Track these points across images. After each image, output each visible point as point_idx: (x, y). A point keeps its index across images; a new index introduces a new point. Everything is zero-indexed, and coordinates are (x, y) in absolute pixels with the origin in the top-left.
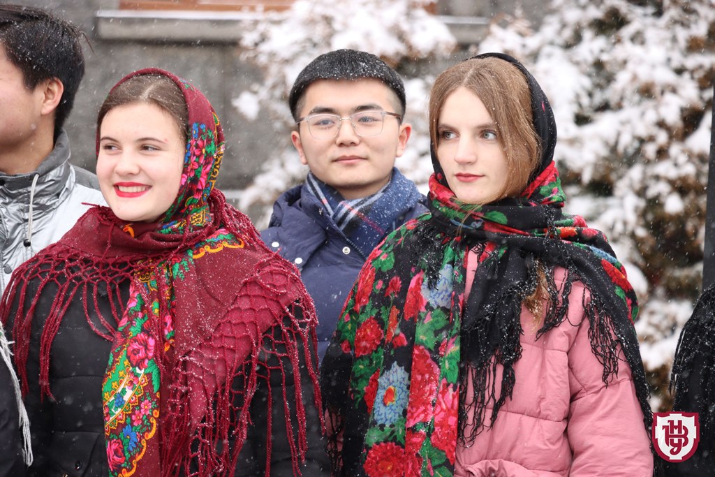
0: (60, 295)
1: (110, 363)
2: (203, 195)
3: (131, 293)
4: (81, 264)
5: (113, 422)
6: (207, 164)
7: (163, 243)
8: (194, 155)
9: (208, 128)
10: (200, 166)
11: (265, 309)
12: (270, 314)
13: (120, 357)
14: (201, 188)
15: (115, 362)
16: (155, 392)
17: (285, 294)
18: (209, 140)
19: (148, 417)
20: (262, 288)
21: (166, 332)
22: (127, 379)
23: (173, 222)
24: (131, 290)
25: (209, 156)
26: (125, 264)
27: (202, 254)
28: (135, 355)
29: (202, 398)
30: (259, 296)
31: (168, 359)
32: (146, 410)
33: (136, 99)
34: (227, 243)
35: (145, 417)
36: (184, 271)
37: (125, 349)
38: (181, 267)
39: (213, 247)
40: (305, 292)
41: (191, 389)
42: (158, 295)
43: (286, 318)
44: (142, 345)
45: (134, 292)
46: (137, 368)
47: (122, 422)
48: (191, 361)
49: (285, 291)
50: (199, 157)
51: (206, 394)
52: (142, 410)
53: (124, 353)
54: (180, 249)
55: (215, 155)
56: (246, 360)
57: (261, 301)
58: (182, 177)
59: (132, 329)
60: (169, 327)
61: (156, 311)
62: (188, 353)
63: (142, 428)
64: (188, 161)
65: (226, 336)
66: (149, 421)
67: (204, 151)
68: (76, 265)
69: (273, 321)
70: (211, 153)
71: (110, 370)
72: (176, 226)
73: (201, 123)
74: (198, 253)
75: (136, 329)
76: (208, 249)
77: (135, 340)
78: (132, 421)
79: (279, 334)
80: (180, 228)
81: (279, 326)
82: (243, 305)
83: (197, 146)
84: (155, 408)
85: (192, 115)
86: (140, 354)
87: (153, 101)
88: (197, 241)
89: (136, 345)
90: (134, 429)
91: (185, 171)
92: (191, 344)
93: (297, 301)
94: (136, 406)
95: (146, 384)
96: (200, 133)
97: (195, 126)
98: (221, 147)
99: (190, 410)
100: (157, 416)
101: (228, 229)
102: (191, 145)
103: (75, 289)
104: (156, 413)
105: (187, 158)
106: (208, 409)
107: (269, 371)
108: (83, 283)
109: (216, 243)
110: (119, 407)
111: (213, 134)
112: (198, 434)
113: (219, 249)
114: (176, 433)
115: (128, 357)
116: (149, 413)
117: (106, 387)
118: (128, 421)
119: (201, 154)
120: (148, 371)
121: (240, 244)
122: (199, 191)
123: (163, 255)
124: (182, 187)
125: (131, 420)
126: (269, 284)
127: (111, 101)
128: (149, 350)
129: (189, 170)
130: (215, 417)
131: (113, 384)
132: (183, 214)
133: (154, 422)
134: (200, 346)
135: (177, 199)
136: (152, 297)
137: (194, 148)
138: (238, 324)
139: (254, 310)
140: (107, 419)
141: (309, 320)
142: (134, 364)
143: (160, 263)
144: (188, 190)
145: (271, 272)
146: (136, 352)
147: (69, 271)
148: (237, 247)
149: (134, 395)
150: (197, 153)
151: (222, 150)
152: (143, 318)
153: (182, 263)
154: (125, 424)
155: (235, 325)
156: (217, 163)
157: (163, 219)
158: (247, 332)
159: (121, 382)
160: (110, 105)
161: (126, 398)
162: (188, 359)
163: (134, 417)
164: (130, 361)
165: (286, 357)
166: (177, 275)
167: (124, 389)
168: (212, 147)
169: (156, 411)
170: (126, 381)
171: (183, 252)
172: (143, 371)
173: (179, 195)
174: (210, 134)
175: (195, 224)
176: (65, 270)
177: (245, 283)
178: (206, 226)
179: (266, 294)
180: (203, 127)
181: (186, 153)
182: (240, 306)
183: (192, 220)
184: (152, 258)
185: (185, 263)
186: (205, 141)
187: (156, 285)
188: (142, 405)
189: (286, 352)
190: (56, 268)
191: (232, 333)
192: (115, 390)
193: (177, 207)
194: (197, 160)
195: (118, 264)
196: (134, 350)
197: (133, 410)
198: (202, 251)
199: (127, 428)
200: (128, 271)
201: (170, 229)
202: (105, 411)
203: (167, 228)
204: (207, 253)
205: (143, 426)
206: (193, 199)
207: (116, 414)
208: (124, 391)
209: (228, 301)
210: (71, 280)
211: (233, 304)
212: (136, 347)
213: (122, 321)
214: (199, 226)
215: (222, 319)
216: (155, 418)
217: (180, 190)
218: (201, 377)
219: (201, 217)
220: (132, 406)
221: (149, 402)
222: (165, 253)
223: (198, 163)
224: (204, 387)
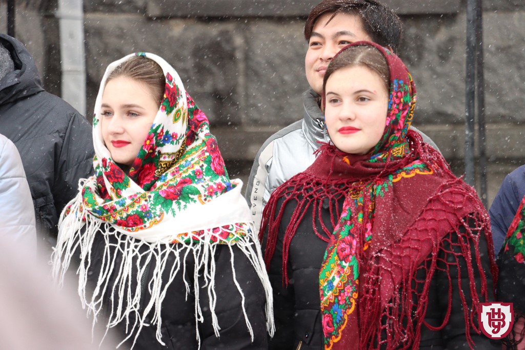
0: (298, 208)
1: (325, 257)
2: (401, 134)
3: (344, 206)
4: (314, 186)
5: (326, 301)
6: (404, 110)
7: (370, 169)
8: (395, 103)
9: (405, 83)
10: (399, 112)
11: (445, 219)
12: (448, 223)
13: (332, 253)
14: (399, 128)
15: (328, 257)
16: (355, 279)
17: (461, 208)
18: (406, 93)
19: (350, 298)
20: (444, 204)
21: (367, 236)
22: (336, 269)
23: (378, 154)
24: (344, 204)
25: (405, 104)
26: (343, 184)
27: (399, 178)
28: (342, 252)
29: (390, 285)
30: (441, 210)
31: (365, 256)
32: (348, 293)
33: (352, 64)
34: (418, 170)
35: (347, 298)
36: (384, 191)
37: (336, 247)
38: (383, 188)
39: (407, 174)
40: (478, 207)
41: (381, 278)
42: (363, 208)
43: (461, 226)
44: (348, 244)
45: (346, 206)
46: (343, 262)
47: (332, 301)
48: (382, 258)
49: (461, 206)
50: (398, 104)
51: (393, 282)
52: (345, 293)
53: (335, 250)
54: (383, 174)
55: (410, 104)
56: (428, 257)
57: (441, 213)
58: (387, 119)
59: (342, 233)
60: (369, 232)
61: (360, 220)
62: (380, 251)
63: (345, 306)
64: (391, 107)
65: (412, 239)
66: (350, 301)
67: (402, 100)
68: (310, 187)
69: (451, 229)
70: (407, 102)
71: (325, 263)
72: (380, 157)
73: (399, 80)
74: (396, 177)
75: (344, 233)
76: (404, 175)
77: (343, 241)
78: (339, 301)
79: (456, 239)
80: (384, 158)
81: (455, 232)
82: (428, 216)
83: (397, 97)
84: (355, 291)
85: (393, 74)
86: (346, 252)
87: (364, 64)
88: (395, 168)
89: (343, 245)
90: (340, 307)
91: (388, 115)
92: (383, 245)
93: (471, 214)
94: (342, 290)
95: (349, 274)
96: (399, 87)
97: (395, 81)
98: (415, 97)
99: (380, 294)
100: (356, 297)
101: (421, 160)
102: (393, 96)
103: (308, 204)
104: (355, 295)
105: (390, 105)
106: (394, 293)
107: (448, 266)
108: (314, 200)
109: (411, 170)
110: (330, 290)
111: (408, 88)
112: (386, 311)
113: (412, 175)
114: (370, 310)
115: (337, 253)
116: (350, 295)
117: (321, 275)
118: (336, 301)
119: (400, 102)
120: (352, 264)
121: (430, 171)
122: (398, 130)
123: (370, 178)
124: (386, 127)
125: (338, 299)
126: (449, 201)
127: (333, 66)
128: (353, 249)
129: (391, 114)
130: (400, 299)
131: (326, 273)
132: (387, 148)
133: (353, 301)
134: (391, 246)
135: (383, 136)
136: (358, 210)
137: (395, 98)
138: (423, 230)
139: (436, 220)
140: (321, 299)
141: (480, 229)
142: (341, 258)
143: (368, 184)
144: (391, 129)
145: (451, 192)
146: (343, 250)
147: (305, 191)
148: (426, 173)
149: (341, 281)
150: (397, 102)
151: (415, 100)
152: (351, 225)
153: (383, 185)
154: (334, 303)
155: (420, 231)
156: (412, 109)
157: (373, 152)
158: (429, 235)
159: (332, 271)
160: (332, 70)
161: (335, 283)
162: (380, 255)
163: (340, 298)
164: (338, 256)
165: (461, 256)
166: (379, 194)
167: (334, 277)
168: (408, 98)
169: (354, 293)
170: (335, 271)
171: (385, 176)
172: (348, 263)
173: (384, 133)
174: (406, 87)
175: (395, 155)
176: (303, 190)
177: (430, 201)
178: (404, 157)
179: (446, 208)
180: (401, 82)
181: (389, 102)
182: (425, 217)
183: (393, 152)
184: (362, 181)
185: (386, 185)
186: (403, 92)
187: (362, 201)
188: (346, 289)
189: (462, 252)
190: (298, 190)
191: (418, 237)
192: (328, 277)
193: (383, 142)
194: (397, 107)
195: (338, 184)
196: (342, 248)
197: (340, 292)
198: (399, 176)
199: (335, 306)
200: (344, 189)
201: (376, 159)
202: (321, 293)
203: (374, 158)
204: (403, 178)
205: (346, 304)
206: (395, 136)
207: (328, 296)
208: (333, 279)
209: (416, 214)
210: (306, 198)
211: (419, 216)
212: (343, 246)
213: (336, 227)
214: (398, 157)
215: (410, 227)
216: (354, 299)
217: (385, 129)
218: (389, 269)
219: (399, 150)
220: (339, 290)
221: (351, 287)
222: (372, 177)
223: (398, 109)
224: (392, 277)
